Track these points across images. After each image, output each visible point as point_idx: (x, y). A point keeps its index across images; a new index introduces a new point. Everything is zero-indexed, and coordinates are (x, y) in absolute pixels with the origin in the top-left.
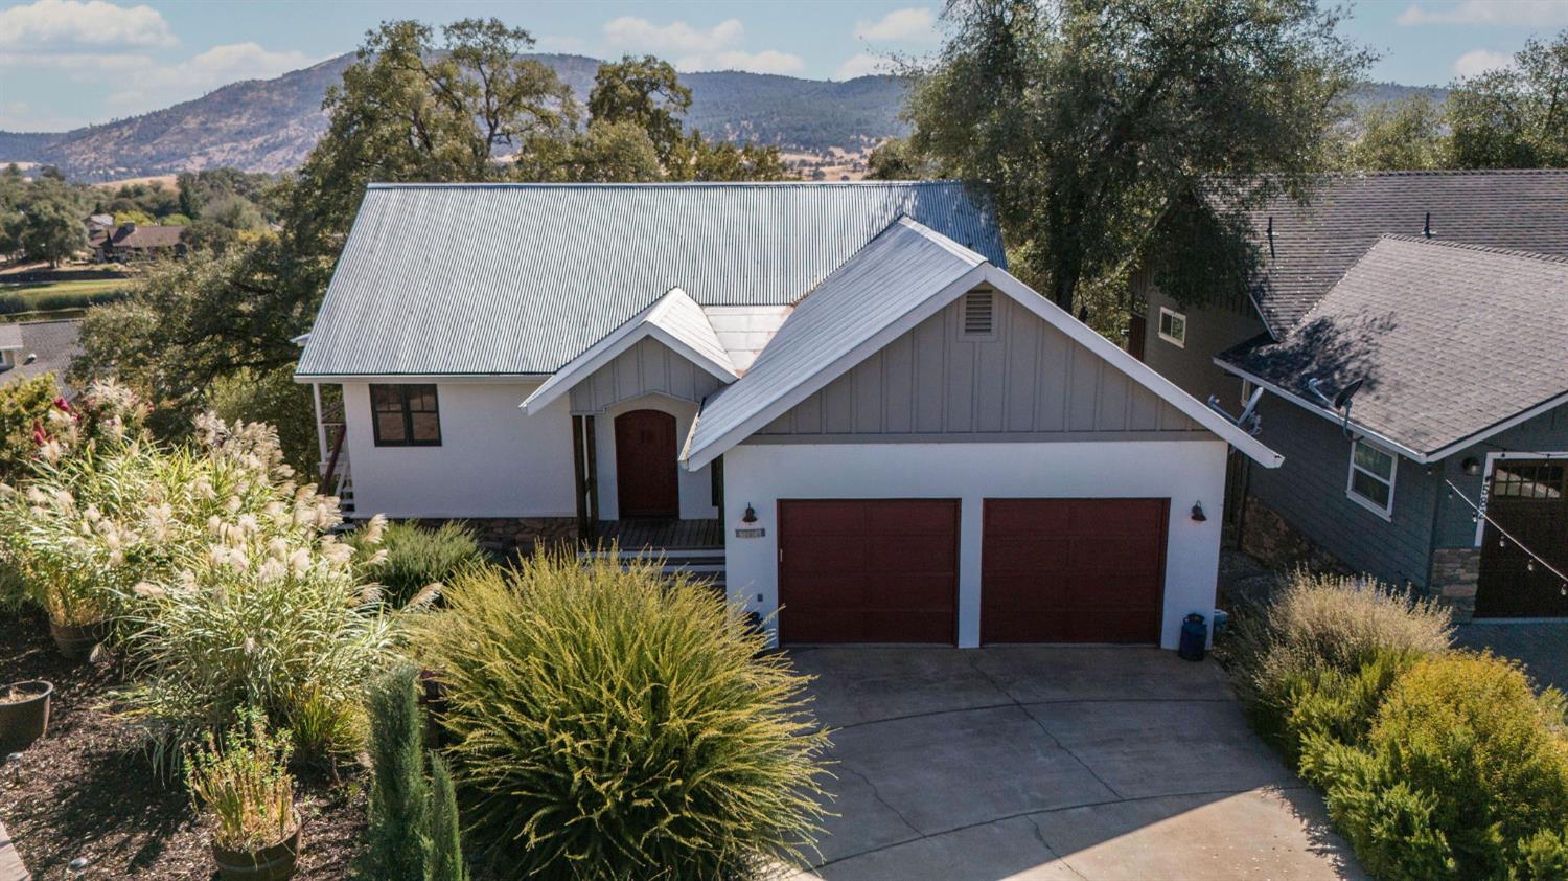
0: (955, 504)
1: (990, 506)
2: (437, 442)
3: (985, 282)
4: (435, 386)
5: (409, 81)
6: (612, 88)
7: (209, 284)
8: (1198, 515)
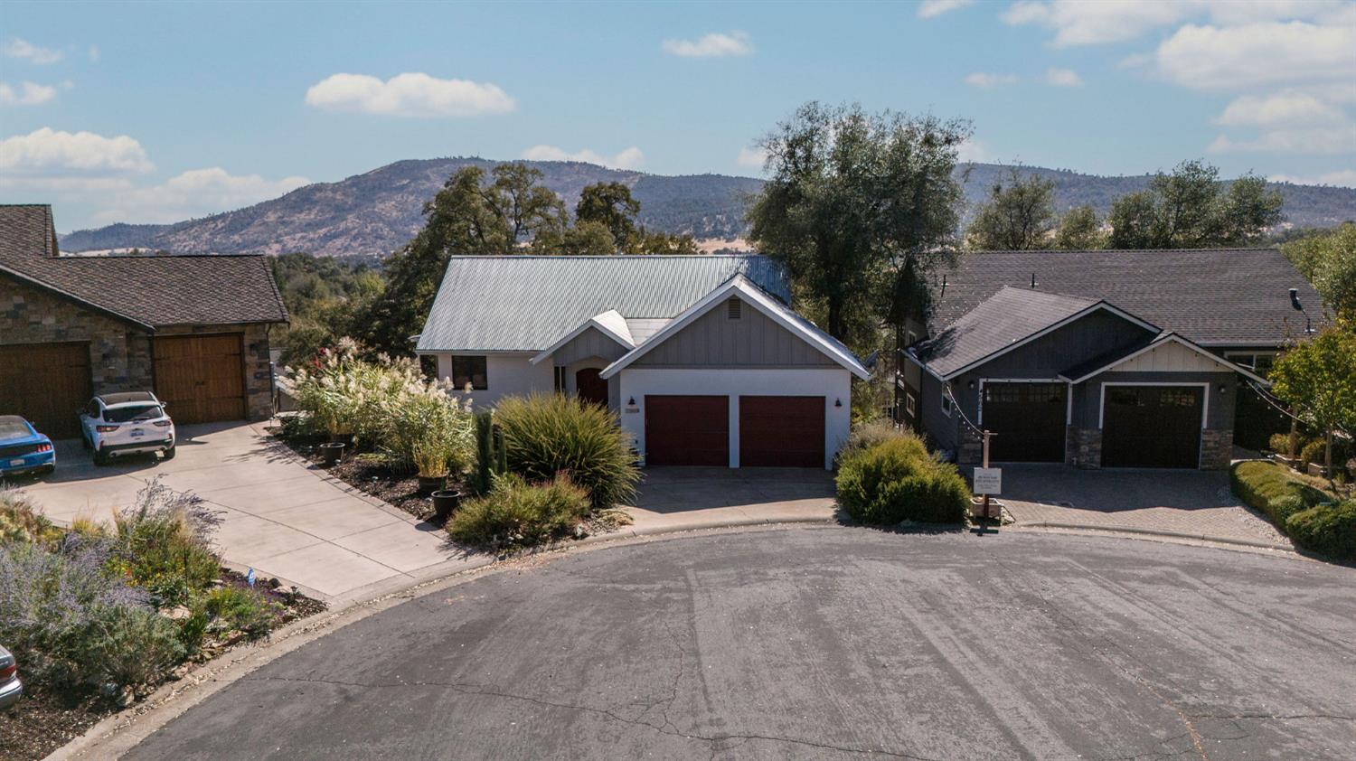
0: (726, 398)
2: (486, 388)
3: (734, 295)
4: (485, 357)
5: (474, 199)
6: (590, 201)
7: (359, 311)
8: (838, 404)
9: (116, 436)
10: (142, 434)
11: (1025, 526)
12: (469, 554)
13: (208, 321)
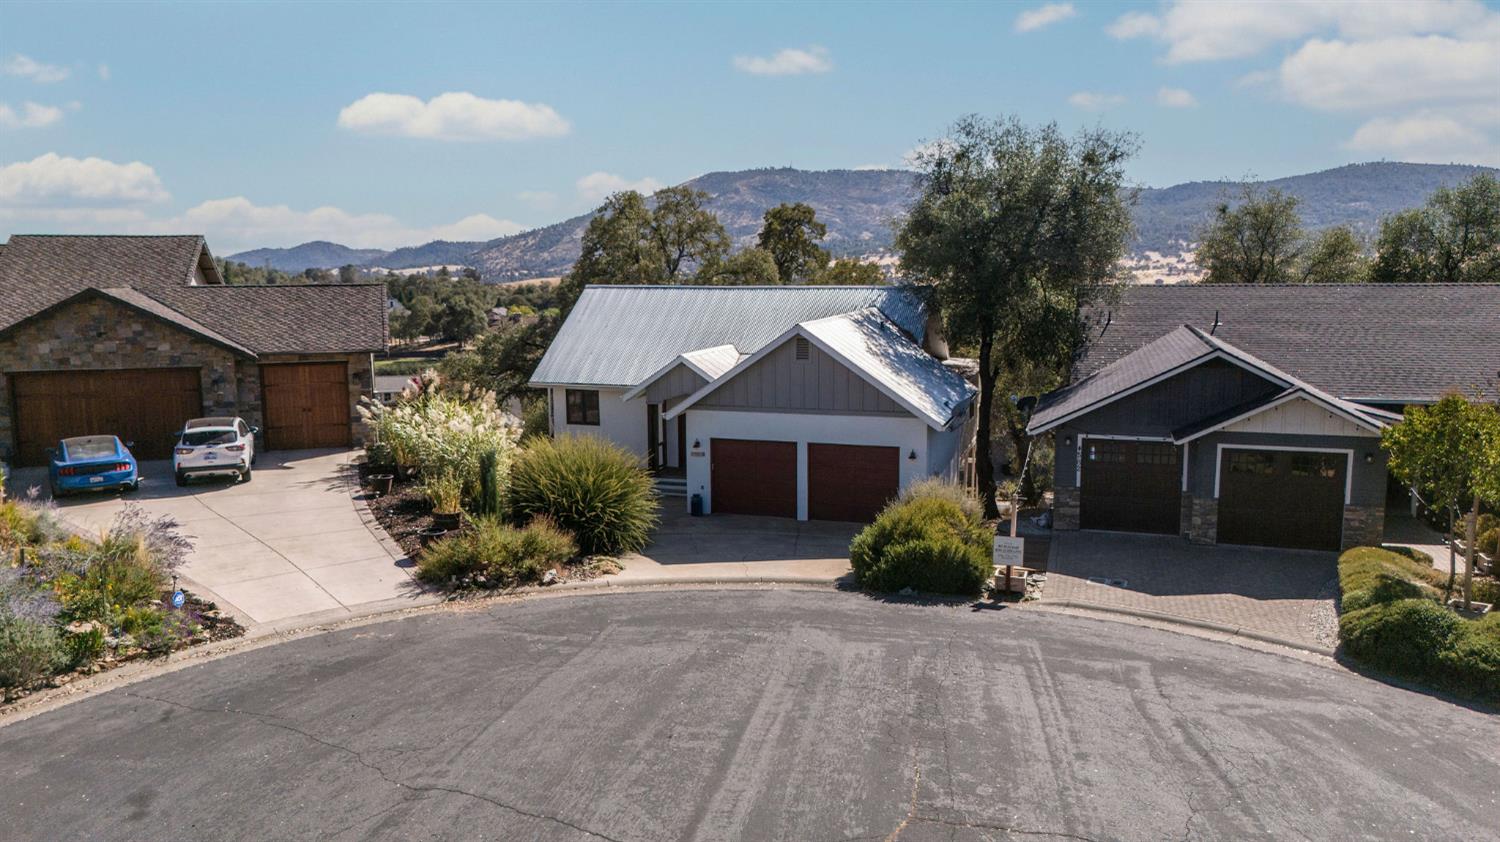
0: (794, 444)
1: (811, 446)
2: (597, 423)
3: (798, 334)
4: (598, 391)
8: (914, 456)
9: (191, 458)
10: (215, 458)
11: (1044, 604)
12: (423, 592)
13: (311, 350)
